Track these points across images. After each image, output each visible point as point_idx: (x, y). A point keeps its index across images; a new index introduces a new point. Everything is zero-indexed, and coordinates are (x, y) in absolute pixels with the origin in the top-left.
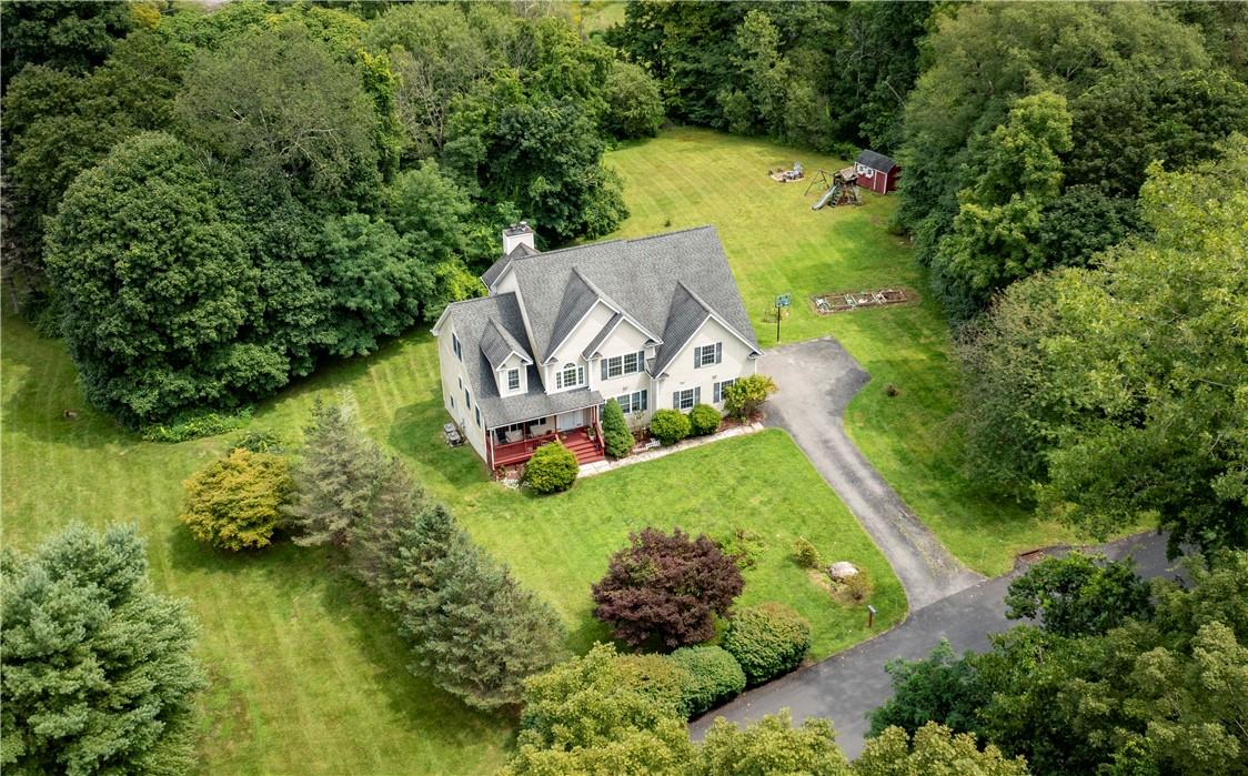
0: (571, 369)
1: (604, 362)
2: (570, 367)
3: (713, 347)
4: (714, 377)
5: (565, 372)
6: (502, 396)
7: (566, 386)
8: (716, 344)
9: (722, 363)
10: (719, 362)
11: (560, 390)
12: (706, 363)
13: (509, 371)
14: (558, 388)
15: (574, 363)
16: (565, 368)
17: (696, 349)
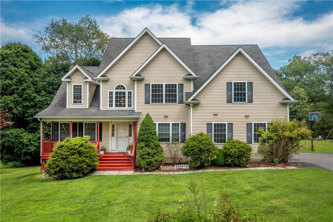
0: (122, 91)
1: (147, 86)
2: (121, 89)
3: (244, 84)
4: (247, 117)
5: (117, 93)
6: (67, 107)
7: (117, 106)
8: (246, 82)
9: (253, 103)
10: (251, 101)
11: (111, 108)
12: (238, 101)
13: (74, 86)
14: (110, 106)
15: (124, 86)
16: (117, 88)
17: (228, 83)
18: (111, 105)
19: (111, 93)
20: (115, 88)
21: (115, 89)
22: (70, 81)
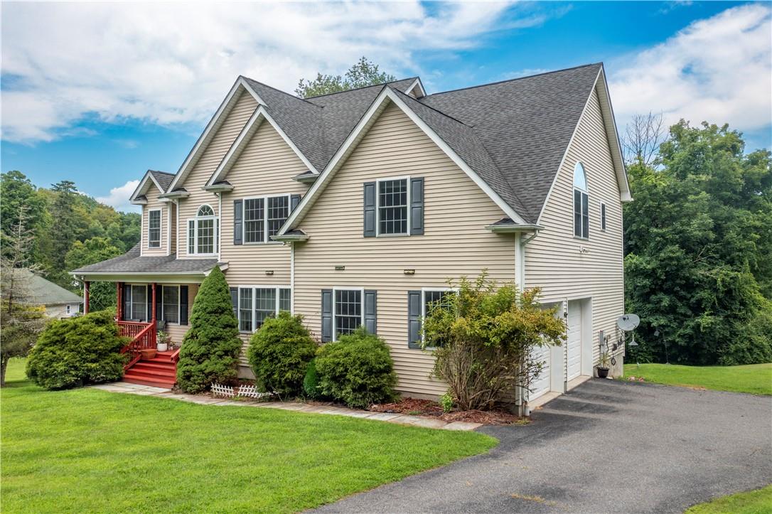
1: (238, 203)
2: (206, 214)
3: (403, 186)
4: (410, 273)
5: (200, 223)
6: (141, 255)
7: (200, 251)
8: (408, 178)
9: (426, 234)
10: (419, 230)
11: (192, 255)
12: (390, 231)
13: (151, 212)
14: (190, 253)
15: (211, 207)
16: (200, 214)
17: (366, 185)
18: (191, 250)
19: (192, 223)
20: (197, 213)
21: (197, 216)
22: (146, 205)
